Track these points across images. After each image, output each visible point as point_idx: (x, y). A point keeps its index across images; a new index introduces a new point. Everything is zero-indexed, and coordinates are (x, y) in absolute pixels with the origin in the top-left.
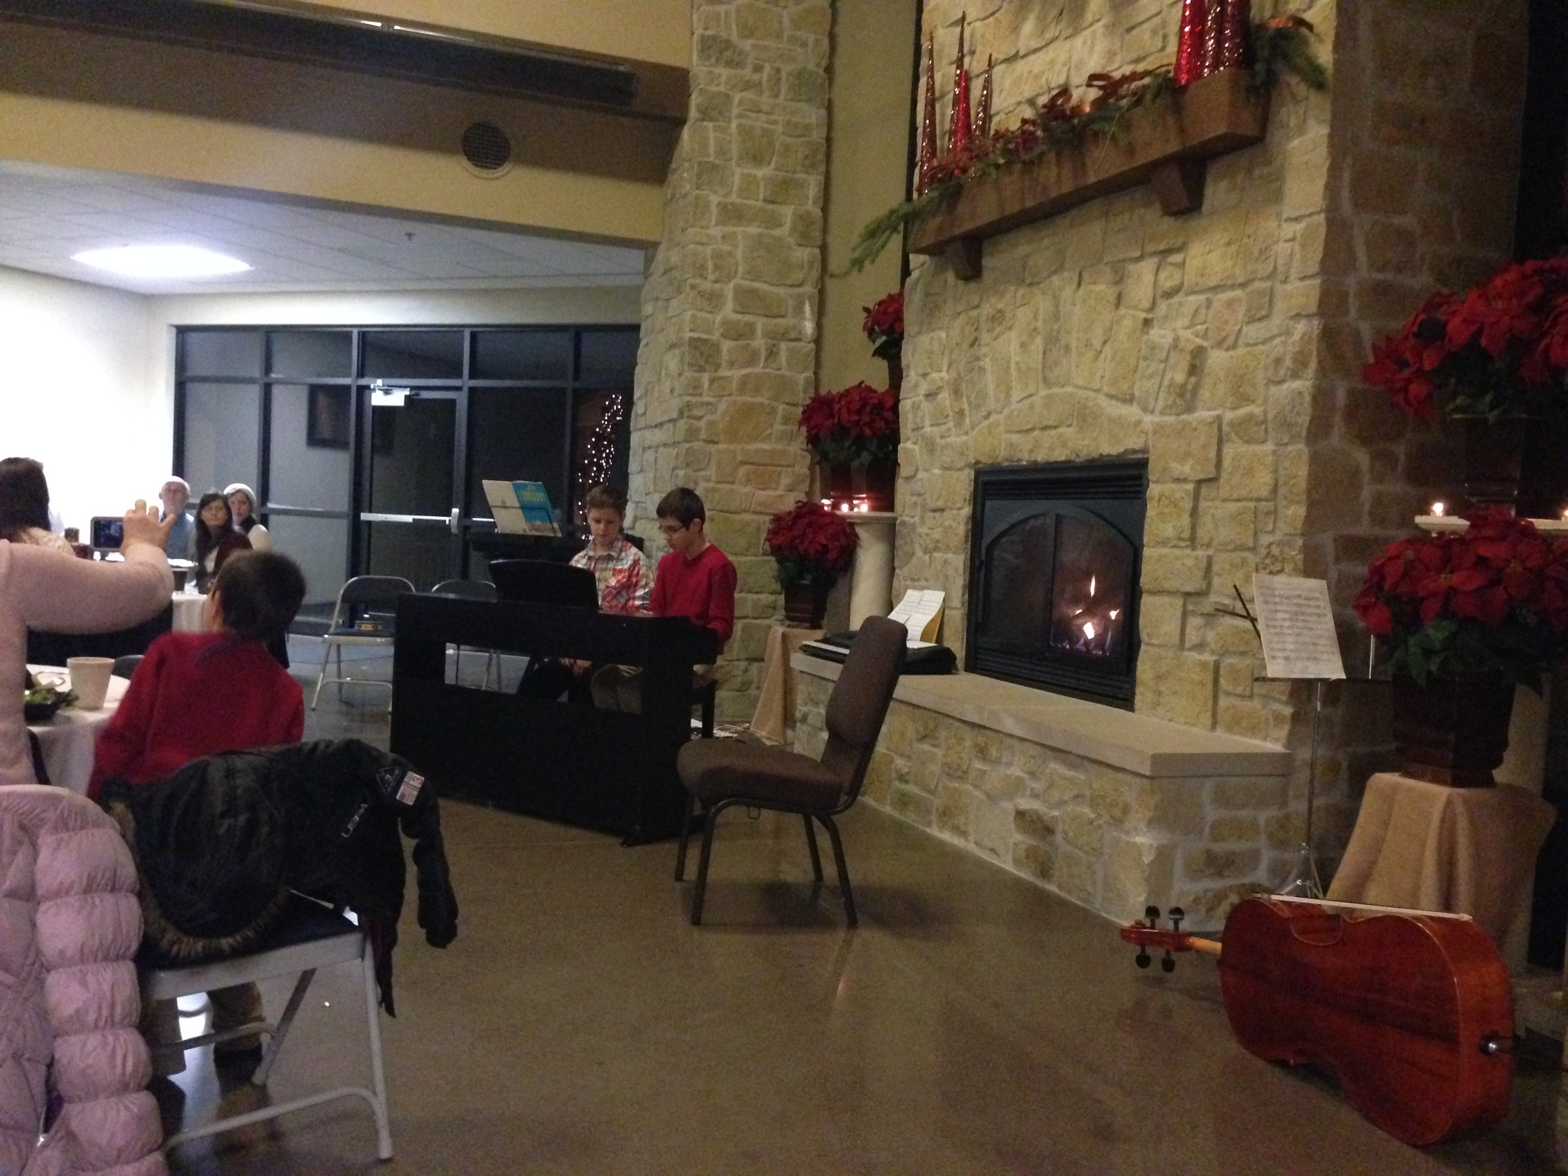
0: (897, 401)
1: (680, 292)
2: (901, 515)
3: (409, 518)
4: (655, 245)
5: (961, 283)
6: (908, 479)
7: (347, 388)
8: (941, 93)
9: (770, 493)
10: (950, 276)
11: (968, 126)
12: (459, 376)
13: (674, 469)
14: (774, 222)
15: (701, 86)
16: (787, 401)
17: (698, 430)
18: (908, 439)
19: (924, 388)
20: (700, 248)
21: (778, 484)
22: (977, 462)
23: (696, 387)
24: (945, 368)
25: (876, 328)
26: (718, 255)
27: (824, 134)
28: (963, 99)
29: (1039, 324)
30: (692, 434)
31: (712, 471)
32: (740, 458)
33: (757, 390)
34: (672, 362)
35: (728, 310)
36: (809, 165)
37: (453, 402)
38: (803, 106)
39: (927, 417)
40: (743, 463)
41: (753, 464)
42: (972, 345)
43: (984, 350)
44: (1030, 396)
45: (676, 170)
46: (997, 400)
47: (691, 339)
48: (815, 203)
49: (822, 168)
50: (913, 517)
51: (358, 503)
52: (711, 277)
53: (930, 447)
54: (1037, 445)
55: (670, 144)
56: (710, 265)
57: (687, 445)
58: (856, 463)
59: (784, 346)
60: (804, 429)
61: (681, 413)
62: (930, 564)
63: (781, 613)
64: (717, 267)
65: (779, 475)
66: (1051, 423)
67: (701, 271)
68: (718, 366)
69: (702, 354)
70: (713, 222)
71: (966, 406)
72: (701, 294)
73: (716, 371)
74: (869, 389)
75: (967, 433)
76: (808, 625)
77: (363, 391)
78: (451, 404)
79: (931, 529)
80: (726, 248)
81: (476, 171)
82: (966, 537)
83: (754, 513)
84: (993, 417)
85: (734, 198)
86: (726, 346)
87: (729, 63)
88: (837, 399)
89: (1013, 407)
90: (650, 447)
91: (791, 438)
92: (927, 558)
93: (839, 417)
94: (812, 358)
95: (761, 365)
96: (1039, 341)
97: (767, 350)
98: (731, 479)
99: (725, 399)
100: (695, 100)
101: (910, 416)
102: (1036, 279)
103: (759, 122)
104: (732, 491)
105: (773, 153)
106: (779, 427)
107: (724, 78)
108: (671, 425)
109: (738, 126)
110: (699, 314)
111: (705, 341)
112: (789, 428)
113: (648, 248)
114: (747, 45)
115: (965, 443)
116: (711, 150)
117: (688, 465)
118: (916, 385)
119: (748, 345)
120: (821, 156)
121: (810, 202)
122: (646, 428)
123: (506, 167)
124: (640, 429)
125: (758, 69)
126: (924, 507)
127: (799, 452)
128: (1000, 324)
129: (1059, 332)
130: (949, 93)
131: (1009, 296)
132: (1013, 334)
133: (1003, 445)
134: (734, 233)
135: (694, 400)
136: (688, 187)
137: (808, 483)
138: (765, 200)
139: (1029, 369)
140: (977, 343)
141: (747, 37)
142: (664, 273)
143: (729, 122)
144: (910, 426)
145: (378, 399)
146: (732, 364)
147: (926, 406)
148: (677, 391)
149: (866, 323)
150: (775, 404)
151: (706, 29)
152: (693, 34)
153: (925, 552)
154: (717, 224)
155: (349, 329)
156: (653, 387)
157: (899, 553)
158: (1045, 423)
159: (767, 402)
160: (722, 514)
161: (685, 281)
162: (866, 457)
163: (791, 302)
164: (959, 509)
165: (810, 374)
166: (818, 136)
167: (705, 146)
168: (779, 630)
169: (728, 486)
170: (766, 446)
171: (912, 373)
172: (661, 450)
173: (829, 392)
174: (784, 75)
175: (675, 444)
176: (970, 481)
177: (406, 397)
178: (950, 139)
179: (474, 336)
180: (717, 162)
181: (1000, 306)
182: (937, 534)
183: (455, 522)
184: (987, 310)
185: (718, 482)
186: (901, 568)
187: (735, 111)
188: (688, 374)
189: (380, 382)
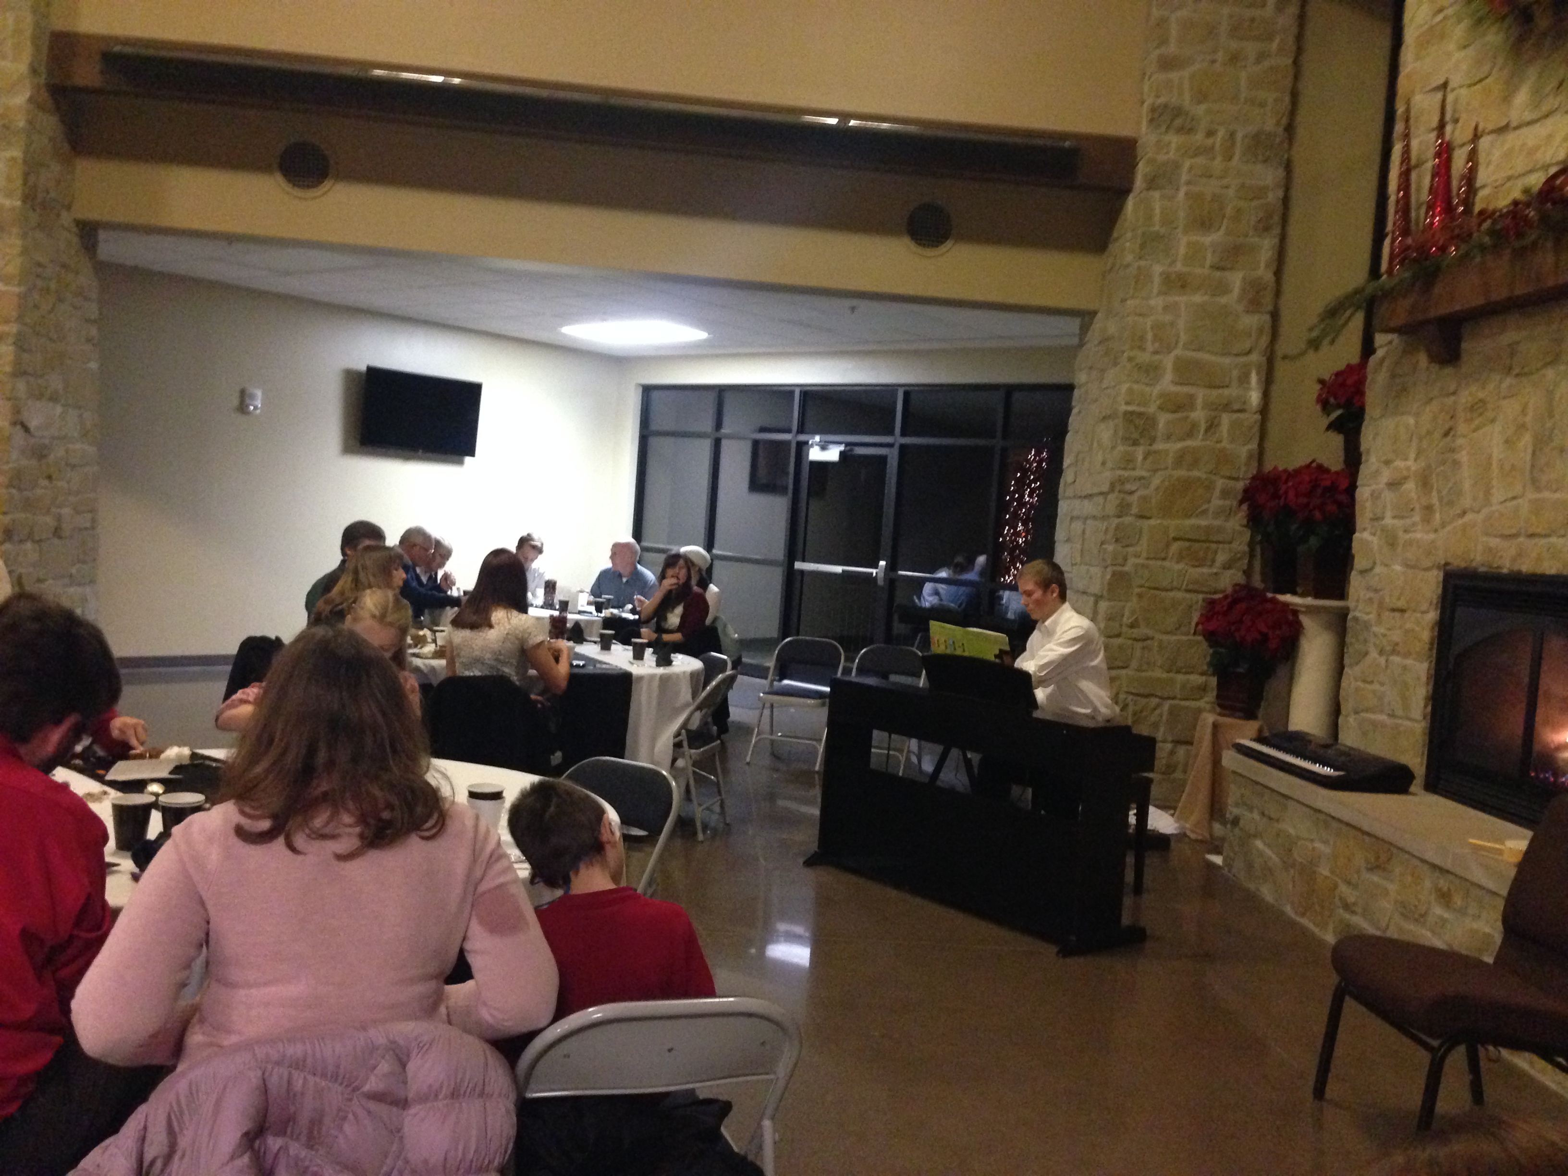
0: (1352, 487)
1: (1116, 364)
2: (1354, 611)
3: (838, 569)
4: (1093, 314)
5: (1435, 367)
6: (1363, 572)
7: (787, 443)
8: (1418, 160)
9: (1205, 570)
10: (1423, 359)
11: (1449, 201)
12: (891, 432)
13: (1102, 543)
14: (1222, 289)
15: (1150, 155)
16: (1228, 474)
17: (1129, 505)
18: (1364, 529)
19: (1386, 475)
20: (1141, 319)
21: (1213, 561)
22: (1447, 564)
23: (1128, 462)
24: (1412, 456)
25: (1332, 400)
26: (1158, 327)
27: (1280, 193)
28: (1443, 170)
29: (1528, 419)
30: (1123, 509)
31: (1143, 546)
32: (1172, 535)
33: (1195, 463)
34: (1105, 433)
35: (1167, 383)
36: (1264, 228)
37: (883, 459)
38: (1259, 168)
39: (1389, 507)
40: (1175, 539)
41: (1189, 540)
42: (1446, 434)
43: (1460, 441)
44: (1514, 498)
45: (1117, 239)
46: (1475, 499)
47: (1126, 413)
48: (1267, 266)
49: (1277, 231)
50: (1368, 614)
51: (792, 554)
52: (1150, 346)
53: (1391, 541)
54: (1520, 555)
55: (1113, 214)
56: (1150, 336)
57: (1117, 521)
58: (1301, 549)
59: (1226, 420)
60: (1245, 507)
61: (1112, 486)
62: (1387, 667)
63: (1211, 696)
64: (1156, 338)
65: (1216, 552)
66: (1538, 531)
67: (1139, 343)
68: (1153, 440)
69: (1136, 427)
70: (1155, 291)
71: (1435, 501)
72: (1139, 367)
73: (1151, 445)
74: (1321, 468)
75: (1436, 531)
76: (1241, 714)
77: (802, 447)
78: (882, 460)
79: (1389, 629)
80: (1168, 318)
81: (920, 250)
82: (1432, 644)
83: (1187, 591)
84: (1469, 517)
85: (1179, 267)
86: (1163, 419)
87: (1180, 130)
88: (1284, 477)
89: (1494, 508)
90: (1078, 518)
91: (1229, 513)
92: (1382, 660)
93: (1285, 499)
94: (1256, 428)
95: (1200, 437)
96: (1527, 439)
97: (1207, 422)
98: (1163, 555)
99: (1160, 473)
100: (1142, 170)
101: (1368, 504)
102: (1526, 370)
103: (1210, 188)
104: (1163, 568)
105: (1224, 216)
106: (1217, 502)
107: (1173, 146)
108: (1101, 499)
109: (1186, 194)
110: (1136, 387)
111: (1140, 415)
112: (1228, 502)
113: (1086, 317)
114: (1200, 110)
115: (1433, 542)
116: (1157, 218)
117: (1117, 540)
118: (1377, 472)
119: (1187, 417)
120: (1276, 219)
121: (1262, 265)
122: (1074, 497)
123: (949, 244)
124: (1070, 498)
125: (1210, 133)
126: (1381, 605)
127: (1238, 528)
128: (1481, 414)
129: (1552, 430)
130: (1426, 161)
131: (1491, 386)
132: (1497, 427)
133: (1480, 547)
134: (1176, 303)
135: (1126, 474)
136: (1129, 258)
137: (1246, 561)
138: (1212, 267)
139: (1513, 468)
140: (1452, 433)
141: (1199, 102)
142: (1100, 343)
143: (1177, 189)
144: (1368, 514)
145: (815, 454)
146: (1168, 437)
147: (1388, 496)
148: (1109, 465)
149: (1320, 395)
150: (1213, 477)
151: (1158, 97)
152: (1143, 103)
153: (1381, 652)
154: (1160, 293)
155: (792, 388)
156: (1083, 460)
157: (1350, 652)
158: (1531, 530)
159: (1204, 476)
160: (1152, 591)
161: (1123, 352)
162: (1313, 541)
163: (1235, 373)
164: (1423, 612)
165: (1254, 446)
166: (1274, 197)
167: (1149, 217)
168: (1210, 718)
169: (1159, 563)
170: (1203, 522)
171: (1373, 459)
172: (1089, 522)
173: (1275, 468)
174: (1239, 136)
175: (1104, 518)
176: (1438, 583)
177: (841, 453)
178: (1427, 213)
179: (907, 394)
180: (1163, 231)
181: (1481, 395)
182: (1396, 636)
183: (881, 575)
184: (1465, 397)
185: (1148, 559)
186: (1351, 666)
187: (1184, 177)
188: (1121, 448)
189: (817, 438)
